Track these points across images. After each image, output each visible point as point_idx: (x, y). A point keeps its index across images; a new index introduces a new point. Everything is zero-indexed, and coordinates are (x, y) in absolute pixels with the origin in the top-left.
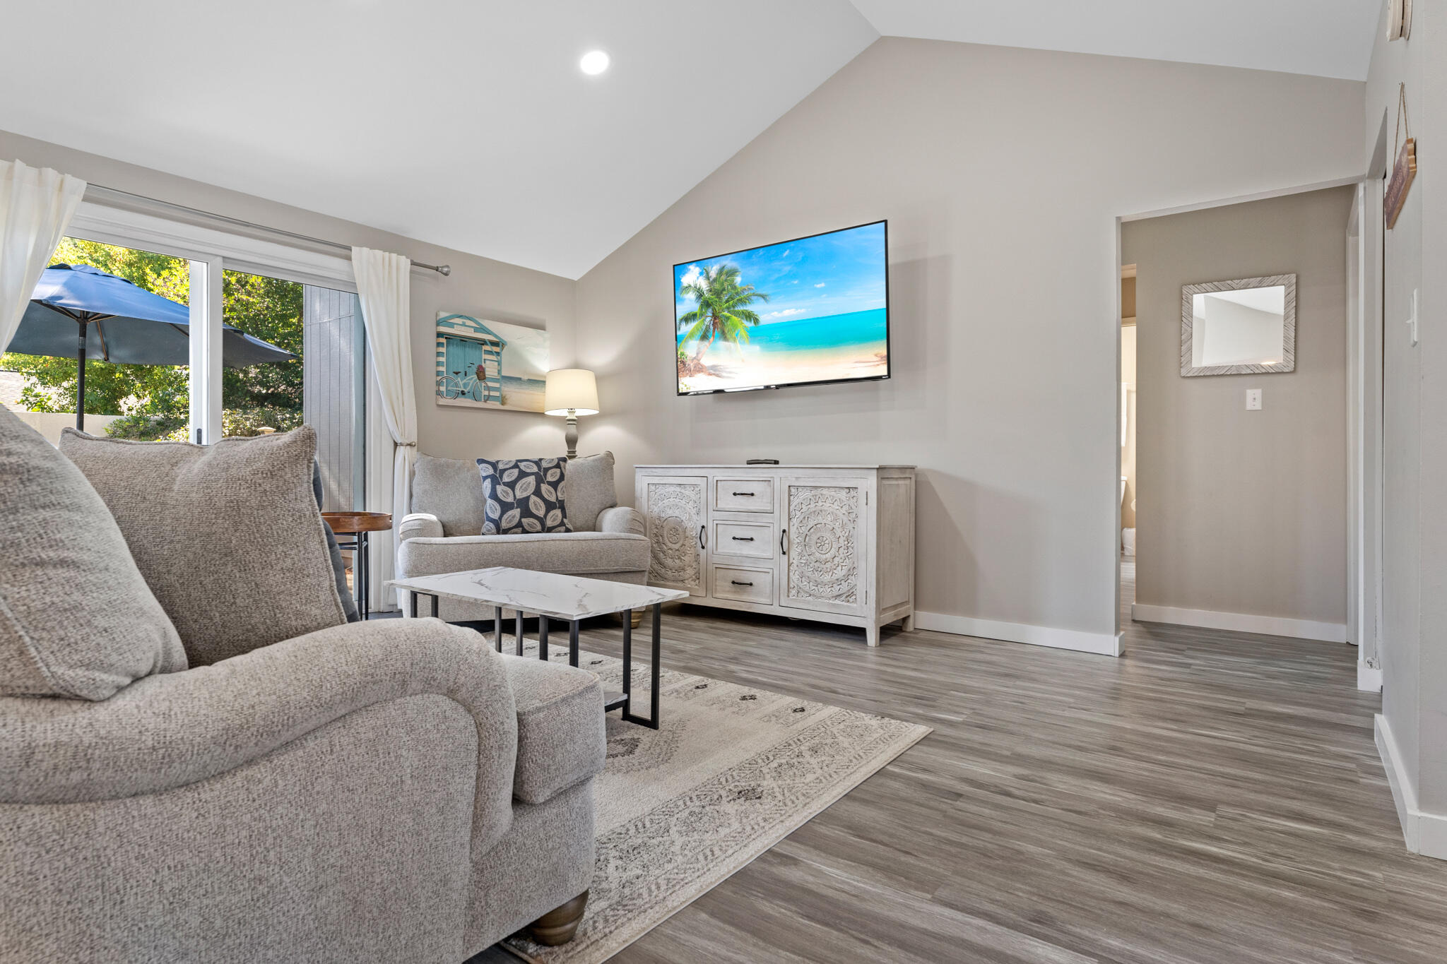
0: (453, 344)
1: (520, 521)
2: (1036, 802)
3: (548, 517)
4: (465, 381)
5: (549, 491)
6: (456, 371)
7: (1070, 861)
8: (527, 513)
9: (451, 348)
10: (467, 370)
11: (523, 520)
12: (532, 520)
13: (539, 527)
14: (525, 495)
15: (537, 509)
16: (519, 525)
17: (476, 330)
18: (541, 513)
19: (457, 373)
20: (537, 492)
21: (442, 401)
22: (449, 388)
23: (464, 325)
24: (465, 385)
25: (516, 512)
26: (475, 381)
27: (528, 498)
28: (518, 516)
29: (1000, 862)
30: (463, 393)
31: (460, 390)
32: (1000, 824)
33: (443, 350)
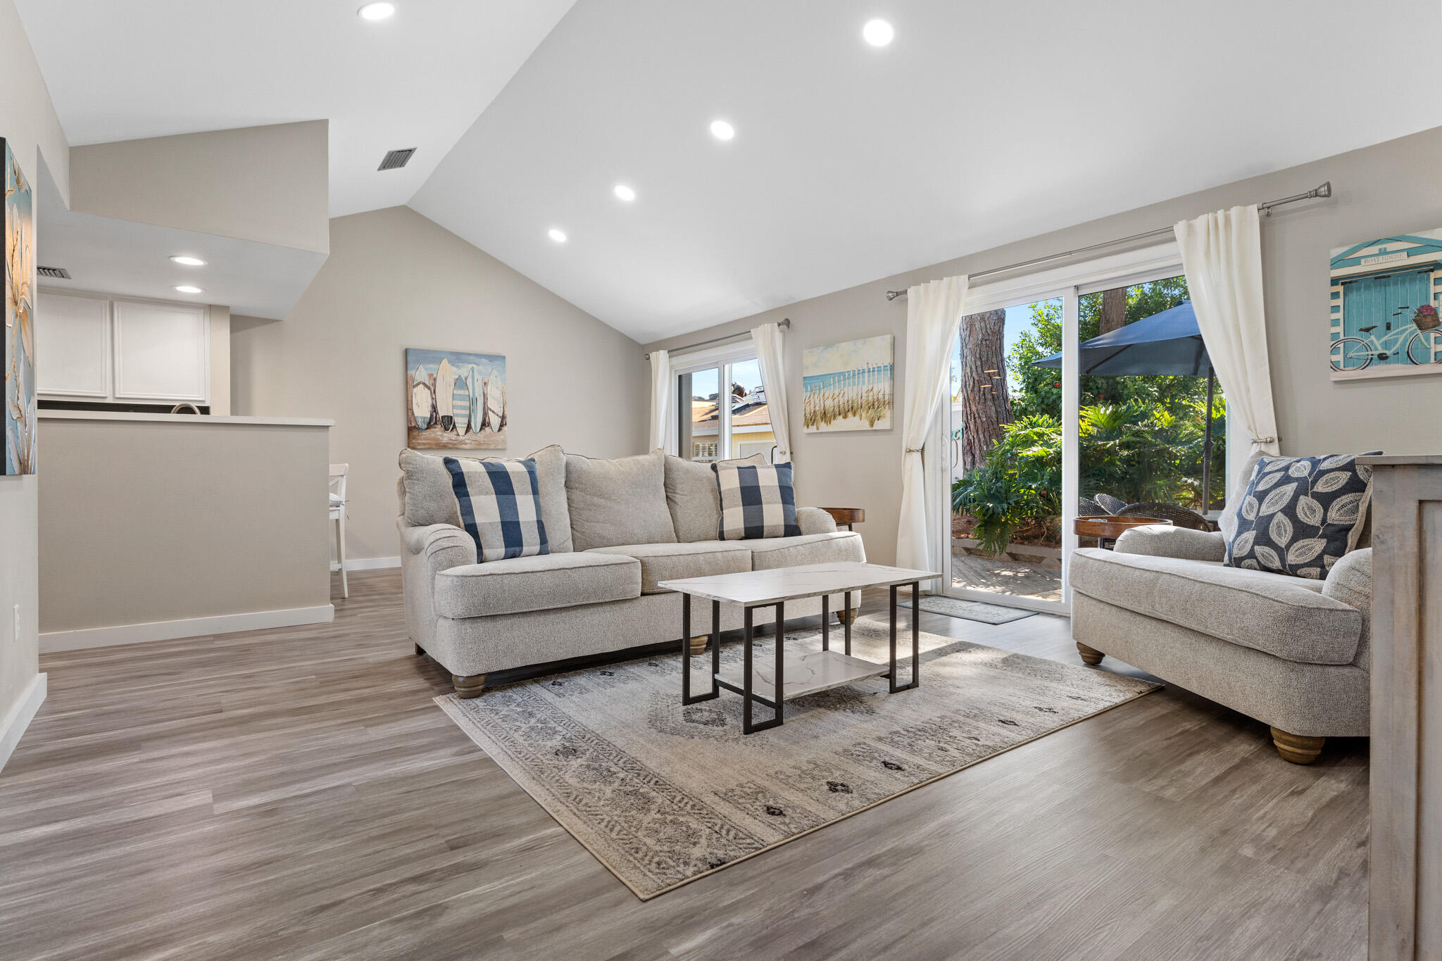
0: (1358, 289)
1: (1252, 550)
2: (380, 891)
3: (1292, 549)
4: (1383, 339)
5: (1310, 508)
6: (1364, 326)
7: (285, 857)
8: (1263, 538)
9: (1354, 296)
10: (1392, 320)
11: (1256, 548)
12: (1267, 549)
13: (1277, 564)
14: (1270, 511)
15: (1280, 535)
16: (1252, 555)
17: (1410, 253)
18: (1283, 542)
19: (1367, 330)
20: (1290, 511)
21: (1340, 376)
22: (1351, 354)
23: (1383, 253)
24: (1386, 345)
25: (1250, 535)
26: (1411, 333)
27: (1272, 516)
28: (1251, 541)
29: (339, 824)
30: (1382, 357)
31: (1378, 352)
32: (379, 848)
33: (1339, 302)
